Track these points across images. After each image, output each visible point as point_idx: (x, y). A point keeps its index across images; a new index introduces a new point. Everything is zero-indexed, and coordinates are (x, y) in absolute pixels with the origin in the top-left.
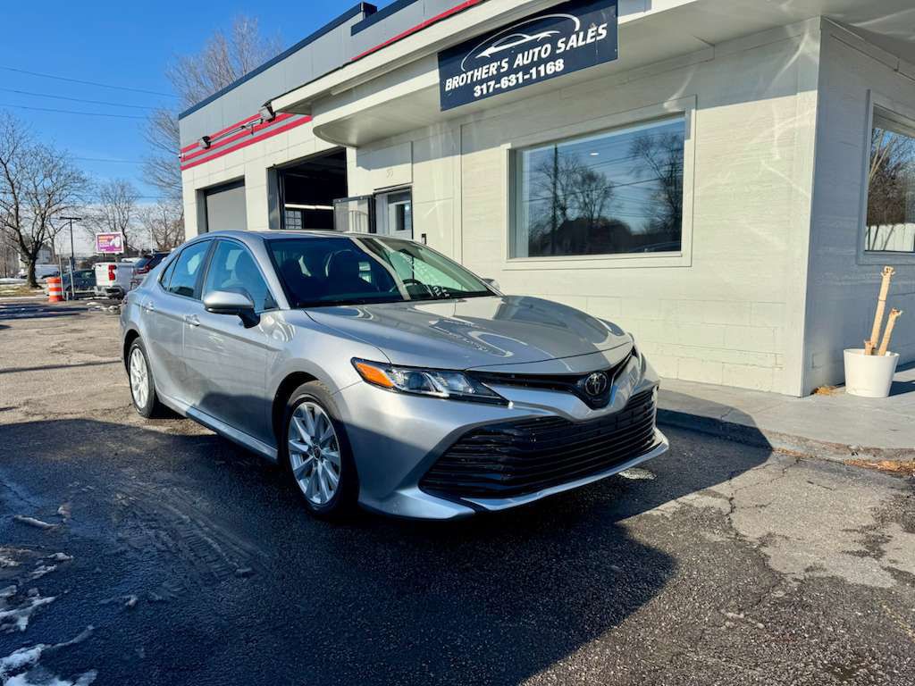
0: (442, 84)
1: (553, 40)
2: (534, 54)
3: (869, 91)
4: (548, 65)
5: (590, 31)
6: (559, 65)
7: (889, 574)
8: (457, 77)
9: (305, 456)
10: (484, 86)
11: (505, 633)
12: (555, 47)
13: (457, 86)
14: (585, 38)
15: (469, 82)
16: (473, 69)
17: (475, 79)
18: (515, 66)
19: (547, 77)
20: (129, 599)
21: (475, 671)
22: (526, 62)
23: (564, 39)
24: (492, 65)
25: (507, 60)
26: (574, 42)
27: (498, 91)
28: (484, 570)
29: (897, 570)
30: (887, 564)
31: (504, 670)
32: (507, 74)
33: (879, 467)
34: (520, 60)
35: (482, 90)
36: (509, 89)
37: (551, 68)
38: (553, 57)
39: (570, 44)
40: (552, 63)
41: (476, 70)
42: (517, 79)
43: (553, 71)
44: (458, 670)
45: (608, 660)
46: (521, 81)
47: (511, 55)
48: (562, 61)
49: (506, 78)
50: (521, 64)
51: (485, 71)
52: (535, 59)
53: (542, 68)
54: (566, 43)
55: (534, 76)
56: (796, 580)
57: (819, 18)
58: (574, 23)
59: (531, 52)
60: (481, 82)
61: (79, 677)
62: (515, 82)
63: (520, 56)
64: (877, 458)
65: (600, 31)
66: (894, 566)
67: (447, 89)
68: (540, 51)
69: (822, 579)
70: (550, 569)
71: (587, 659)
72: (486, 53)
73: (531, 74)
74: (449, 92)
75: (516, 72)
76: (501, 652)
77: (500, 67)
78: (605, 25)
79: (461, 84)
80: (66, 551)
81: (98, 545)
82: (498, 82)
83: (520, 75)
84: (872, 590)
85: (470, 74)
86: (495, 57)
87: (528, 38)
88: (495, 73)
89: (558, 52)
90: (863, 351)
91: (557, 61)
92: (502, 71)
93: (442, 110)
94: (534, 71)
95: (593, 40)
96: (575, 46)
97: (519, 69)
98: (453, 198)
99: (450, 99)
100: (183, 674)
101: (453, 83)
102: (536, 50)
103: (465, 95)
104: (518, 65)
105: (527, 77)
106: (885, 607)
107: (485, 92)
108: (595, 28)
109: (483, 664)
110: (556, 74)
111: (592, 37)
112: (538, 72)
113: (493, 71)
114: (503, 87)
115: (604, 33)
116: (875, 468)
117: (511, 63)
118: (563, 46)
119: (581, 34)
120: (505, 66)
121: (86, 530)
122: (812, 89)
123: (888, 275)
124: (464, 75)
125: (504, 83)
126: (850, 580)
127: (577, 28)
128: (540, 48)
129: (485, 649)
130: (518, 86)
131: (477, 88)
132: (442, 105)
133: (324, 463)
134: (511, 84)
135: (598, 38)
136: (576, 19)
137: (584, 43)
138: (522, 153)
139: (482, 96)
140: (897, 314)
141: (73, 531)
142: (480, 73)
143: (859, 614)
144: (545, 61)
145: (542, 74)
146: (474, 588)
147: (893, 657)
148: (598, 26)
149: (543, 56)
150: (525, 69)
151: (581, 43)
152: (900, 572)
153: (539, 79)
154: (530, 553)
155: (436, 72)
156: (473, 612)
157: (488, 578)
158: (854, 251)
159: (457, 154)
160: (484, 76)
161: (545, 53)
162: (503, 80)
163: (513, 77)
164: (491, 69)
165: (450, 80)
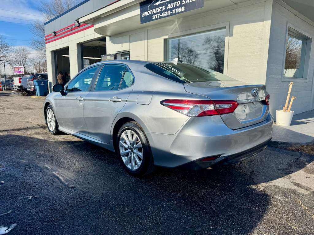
0: (141, 15)
2: (174, 4)
3: (287, 22)
4: (179, 9)
7: (293, 184)
8: (147, 12)
10: (156, 16)
11: (165, 206)
12: (181, 2)
13: (146, 15)
16: (152, 9)
17: (153, 13)
18: (167, 9)
19: (179, 13)
20: (29, 197)
21: (155, 220)
22: (171, 7)
24: (159, 8)
25: (164, 6)
27: (161, 17)
28: (157, 184)
29: (295, 183)
30: (292, 181)
31: (165, 219)
32: (165, 11)
33: (288, 149)
34: (169, 7)
35: (155, 17)
36: (165, 17)
37: (180, 10)
38: (181, 6)
39: (187, 1)
40: (180, 8)
41: (153, 10)
42: (168, 13)
43: (181, 11)
44: (149, 219)
45: (202, 215)
46: (169, 14)
47: (166, 5)
48: (184, 7)
49: (164, 13)
50: (169, 8)
51: (156, 10)
52: (175, 6)
53: (177, 10)
55: (174, 13)
56: (263, 186)
59: (173, 4)
60: (155, 14)
61: (10, 226)
62: (167, 14)
63: (169, 5)
64: (287, 146)
66: (294, 181)
67: (143, 16)
68: (176, 4)
69: (271, 186)
70: (180, 183)
72: (157, 4)
73: (173, 12)
76: (164, 213)
77: (162, 9)
79: (148, 15)
80: (4, 180)
81: (16, 178)
82: (161, 14)
83: (169, 12)
84: (288, 189)
85: (151, 11)
86: (160, 5)
88: (160, 11)
89: (183, 4)
90: (282, 110)
92: (163, 10)
93: (141, 23)
94: (174, 11)
95: (195, 0)
96: (189, 2)
97: (169, 10)
98: (144, 56)
99: (144, 20)
101: (145, 14)
102: (175, 3)
103: (149, 18)
104: (168, 8)
105: (171, 12)
106: (292, 195)
107: (156, 18)
109: (158, 217)
110: (182, 12)
112: (175, 11)
113: (159, 10)
114: (163, 16)
116: (287, 149)
117: (166, 8)
118: (184, 2)
120: (164, 8)
121: (13, 172)
122: (270, 20)
123: (291, 85)
124: (149, 11)
125: (163, 15)
126: (280, 186)
128: (176, 2)
129: (159, 212)
130: (168, 16)
131: (154, 16)
132: (141, 21)
134: (166, 15)
137: (192, 1)
138: (169, 41)
139: (155, 19)
140: (294, 98)
141: (7, 173)
142: (154, 11)
143: (284, 197)
144: (178, 7)
145: (177, 12)
146: (154, 191)
147: (296, 212)
149: (177, 5)
150: (171, 10)
152: (296, 183)
153: (176, 13)
154: (173, 178)
155: (139, 10)
156: (154, 199)
157: (159, 187)
158: (280, 77)
159: (146, 40)
160: (156, 12)
161: (178, 4)
162: (163, 13)
163: (166, 12)
164: (159, 9)
165: (144, 13)
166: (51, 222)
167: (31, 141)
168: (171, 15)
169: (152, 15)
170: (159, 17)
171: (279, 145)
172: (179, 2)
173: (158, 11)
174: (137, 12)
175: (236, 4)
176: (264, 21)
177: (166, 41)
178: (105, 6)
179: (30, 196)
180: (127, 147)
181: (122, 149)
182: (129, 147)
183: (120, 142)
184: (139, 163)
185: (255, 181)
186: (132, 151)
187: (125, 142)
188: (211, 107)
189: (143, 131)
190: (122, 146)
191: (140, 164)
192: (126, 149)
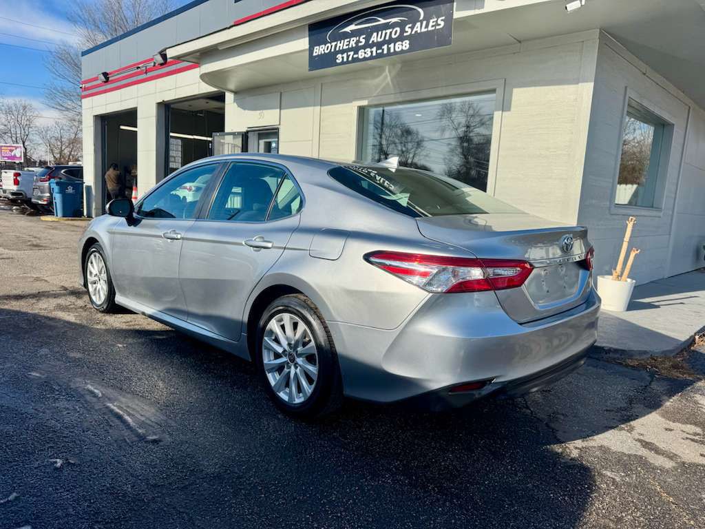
0: (311, 50)
1: (402, 25)
2: (386, 33)
3: (626, 87)
4: (397, 44)
5: (431, 21)
6: (406, 45)
7: (639, 444)
8: (323, 46)
10: (345, 55)
11: (368, 490)
12: (403, 31)
13: (323, 52)
14: (427, 26)
15: (333, 50)
16: (337, 41)
17: (337, 49)
18: (370, 42)
19: (395, 53)
21: (348, 521)
22: (379, 40)
23: (410, 25)
24: (352, 39)
25: (364, 36)
26: (418, 28)
27: (355, 60)
28: (347, 439)
29: (644, 441)
30: (637, 437)
31: (371, 520)
32: (364, 47)
33: (624, 363)
34: (375, 38)
35: (343, 58)
36: (365, 59)
37: (399, 47)
38: (401, 38)
39: (415, 30)
40: (400, 43)
41: (339, 42)
42: (372, 52)
43: (400, 49)
46: (374, 54)
47: (368, 33)
48: (408, 42)
49: (363, 50)
50: (375, 41)
51: (346, 43)
52: (387, 38)
53: (392, 46)
54: (412, 28)
55: (385, 52)
56: (576, 448)
57: (598, 30)
58: (419, 13)
59: (384, 32)
60: (342, 52)
62: (370, 54)
63: (375, 34)
64: (623, 357)
65: (439, 22)
66: (641, 438)
67: (314, 54)
68: (391, 33)
69: (595, 447)
70: (398, 438)
71: (433, 511)
72: (348, 29)
73: (383, 50)
74: (315, 56)
75: (371, 46)
76: (367, 506)
77: (358, 42)
78: (443, 18)
79: (326, 52)
81: (22, 414)
82: (356, 53)
83: (374, 49)
84: (629, 456)
85: (334, 44)
86: (355, 33)
87: (382, 21)
88: (354, 45)
89: (405, 34)
90: (611, 277)
91: (404, 42)
92: (360, 44)
93: (310, 70)
94: (385, 47)
95: (433, 28)
96: (419, 32)
97: (374, 44)
98: (312, 140)
99: (317, 63)
101: (319, 50)
102: (388, 31)
103: (328, 60)
104: (373, 41)
105: (379, 51)
106: (639, 469)
107: (345, 60)
108: (436, 19)
109: (355, 515)
110: (402, 51)
111: (432, 26)
112: (389, 49)
113: (353, 43)
114: (360, 57)
115: (442, 24)
116: (621, 364)
117: (367, 39)
118: (409, 30)
119: (425, 23)
120: (363, 41)
122: (590, 82)
123: (632, 223)
124: (329, 45)
125: (361, 54)
126: (614, 449)
127: (421, 18)
129: (354, 502)
130: (371, 58)
131: (339, 56)
132: (310, 66)
134: (366, 56)
135: (437, 27)
136: (420, 10)
137: (426, 30)
138: (368, 111)
139: (343, 63)
140: (637, 252)
142: (342, 45)
143: (623, 474)
144: (395, 41)
145: (392, 50)
146: (341, 453)
147: (649, 507)
148: (438, 18)
149: (393, 36)
150: (379, 45)
151: (424, 30)
152: (647, 443)
153: (389, 54)
154: (381, 425)
155: (307, 40)
156: (342, 473)
157: (351, 445)
158: (608, 203)
159: (317, 105)
160: (345, 47)
161: (395, 34)
162: (360, 51)
163: (368, 50)
164: (351, 42)
165: (318, 47)
166: (113, 522)
167: (51, 326)
168: (379, 56)
169: (337, 53)
170: (350, 59)
171: (606, 354)
172: (398, 29)
173: (350, 46)
174: (303, 43)
175: (520, 42)
176: (580, 84)
177: (362, 111)
178: (228, 26)
179: (58, 460)
180: (280, 350)
181: (269, 356)
182: (285, 351)
183: (266, 338)
184: (308, 389)
185: (559, 435)
186: (293, 360)
187: (277, 341)
188: (476, 273)
189: (320, 318)
190: (270, 349)
191: (310, 391)
192: (277, 356)
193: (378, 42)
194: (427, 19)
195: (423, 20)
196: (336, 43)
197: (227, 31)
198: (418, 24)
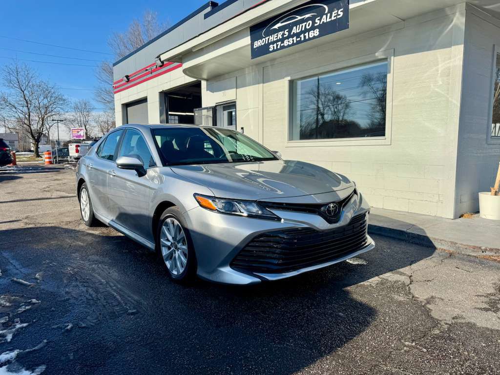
0: (252, 44)
1: (313, 19)
2: (302, 26)
3: (494, 45)
4: (310, 32)
5: (333, 13)
6: (316, 32)
8: (260, 40)
9: (169, 248)
10: (275, 45)
11: (276, 351)
12: (314, 23)
13: (260, 45)
14: (331, 17)
15: (267, 42)
16: (269, 36)
17: (270, 41)
18: (292, 34)
19: (310, 39)
20: (68, 326)
22: (298, 31)
23: (319, 18)
24: (279, 33)
25: (287, 30)
26: (325, 19)
27: (282, 47)
28: (265, 314)
31: (273, 372)
32: (288, 38)
34: (295, 30)
35: (274, 47)
36: (289, 46)
37: (312, 34)
38: (313, 28)
39: (322, 21)
40: (312, 31)
41: (271, 36)
42: (293, 40)
43: (313, 36)
44: (247, 371)
45: (334, 368)
46: (295, 42)
47: (290, 27)
48: (318, 30)
49: (287, 40)
50: (295, 32)
51: (275, 36)
52: (303, 29)
53: (307, 34)
54: (320, 20)
55: (302, 39)
56: (446, 324)
57: (465, 3)
58: (325, 9)
60: (273, 43)
61: (35, 369)
62: (292, 42)
63: (295, 28)
64: (497, 254)
65: (339, 13)
67: (255, 47)
68: (306, 25)
69: (462, 323)
70: (304, 314)
71: (321, 367)
72: (276, 27)
73: (301, 38)
74: (256, 48)
75: (292, 36)
76: (272, 362)
77: (284, 34)
78: (342, 9)
79: (263, 44)
80: (37, 299)
81: (54, 295)
82: (283, 42)
83: (295, 38)
84: (492, 331)
85: (267, 38)
86: (281, 29)
87: (299, 18)
88: (281, 37)
89: (316, 25)
90: (490, 193)
91: (315, 30)
92: (285, 36)
94: (302, 36)
95: (335, 18)
96: (325, 22)
97: (294, 35)
98: (258, 107)
99: (257, 53)
100: (92, 368)
101: (258, 44)
102: (304, 24)
103: (264, 50)
104: (294, 33)
105: (299, 39)
107: (275, 48)
108: (336, 11)
109: (262, 368)
110: (314, 37)
111: (335, 17)
112: (305, 37)
113: (280, 36)
114: (285, 45)
115: (342, 14)
116: (495, 260)
117: (290, 32)
118: (318, 22)
119: (329, 15)
120: (287, 33)
121: (49, 287)
122: (461, 44)
124: (264, 39)
125: (286, 43)
126: (479, 325)
127: (326, 12)
128: (306, 23)
129: (263, 359)
130: (293, 44)
131: (271, 46)
132: (252, 56)
133: (179, 252)
134: (290, 44)
135: (338, 17)
136: (326, 7)
137: (330, 20)
138: (296, 83)
139: (274, 51)
141: (42, 287)
142: (273, 38)
143: (484, 345)
144: (308, 31)
145: (307, 38)
146: (260, 324)
148: (338, 10)
149: (308, 27)
150: (298, 35)
151: (328, 20)
153: (305, 40)
154: (293, 305)
155: (249, 37)
156: (258, 338)
157: (268, 319)
158: (485, 136)
159: (261, 83)
160: (275, 39)
161: (309, 26)
162: (285, 41)
163: (291, 39)
164: (279, 35)
165: (257, 42)
169: (269, 44)
170: (279, 47)
171: (483, 252)
172: (311, 22)
173: (278, 38)
174: (247, 40)
175: (404, 20)
176: (453, 47)
177: (292, 84)
178: (197, 35)
193: (297, 33)
194: (331, 12)
195: (328, 13)
196: (268, 37)
197: (197, 38)
198: (324, 17)
